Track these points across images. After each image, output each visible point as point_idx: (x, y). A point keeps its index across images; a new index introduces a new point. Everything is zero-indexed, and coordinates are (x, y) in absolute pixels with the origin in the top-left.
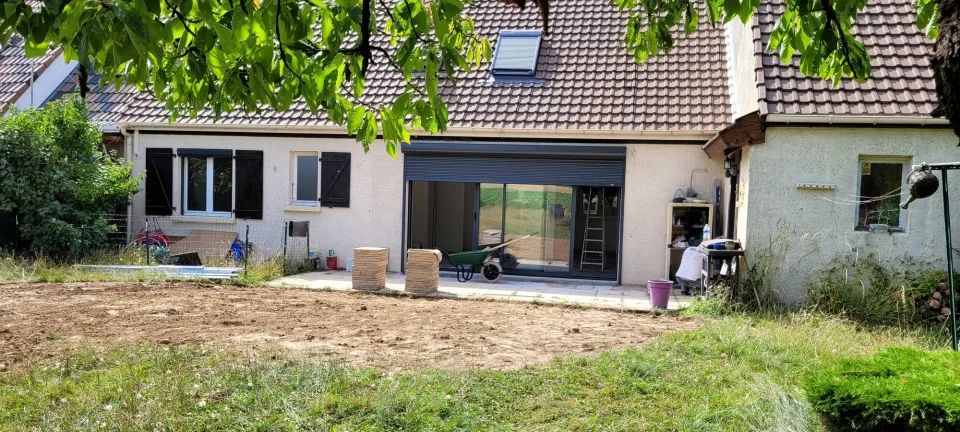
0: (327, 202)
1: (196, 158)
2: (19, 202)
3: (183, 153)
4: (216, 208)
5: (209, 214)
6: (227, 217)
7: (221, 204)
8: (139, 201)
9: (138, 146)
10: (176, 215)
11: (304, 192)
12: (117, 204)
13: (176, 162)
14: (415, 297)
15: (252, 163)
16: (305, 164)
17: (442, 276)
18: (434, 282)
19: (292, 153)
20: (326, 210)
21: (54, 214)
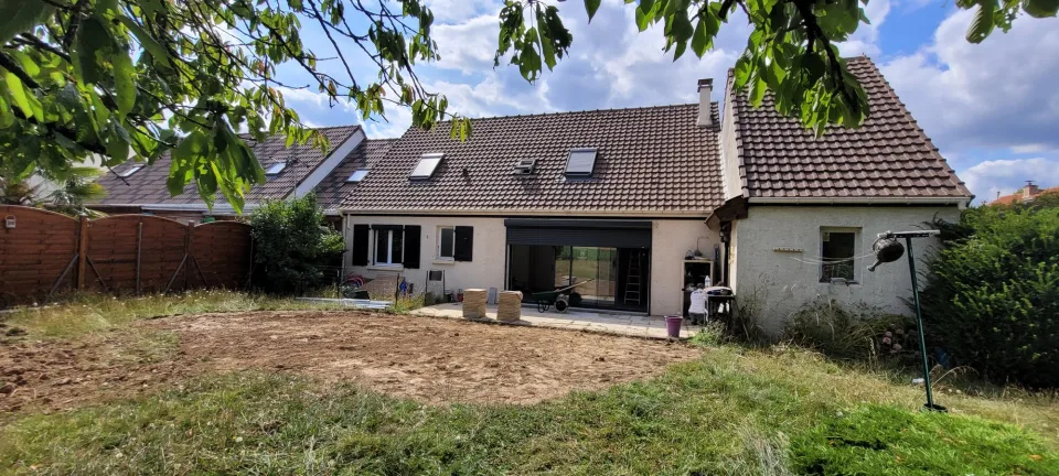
0: (458, 258)
1: (382, 230)
2: (268, 258)
3: (375, 227)
4: (393, 262)
5: (389, 265)
6: (399, 266)
7: (396, 259)
8: (349, 256)
9: (349, 224)
10: (370, 266)
11: (445, 252)
12: (334, 259)
13: (371, 233)
14: (502, 324)
15: (414, 233)
16: (446, 234)
17: (523, 306)
18: (518, 313)
19: (438, 227)
20: (458, 263)
21: (287, 265)
